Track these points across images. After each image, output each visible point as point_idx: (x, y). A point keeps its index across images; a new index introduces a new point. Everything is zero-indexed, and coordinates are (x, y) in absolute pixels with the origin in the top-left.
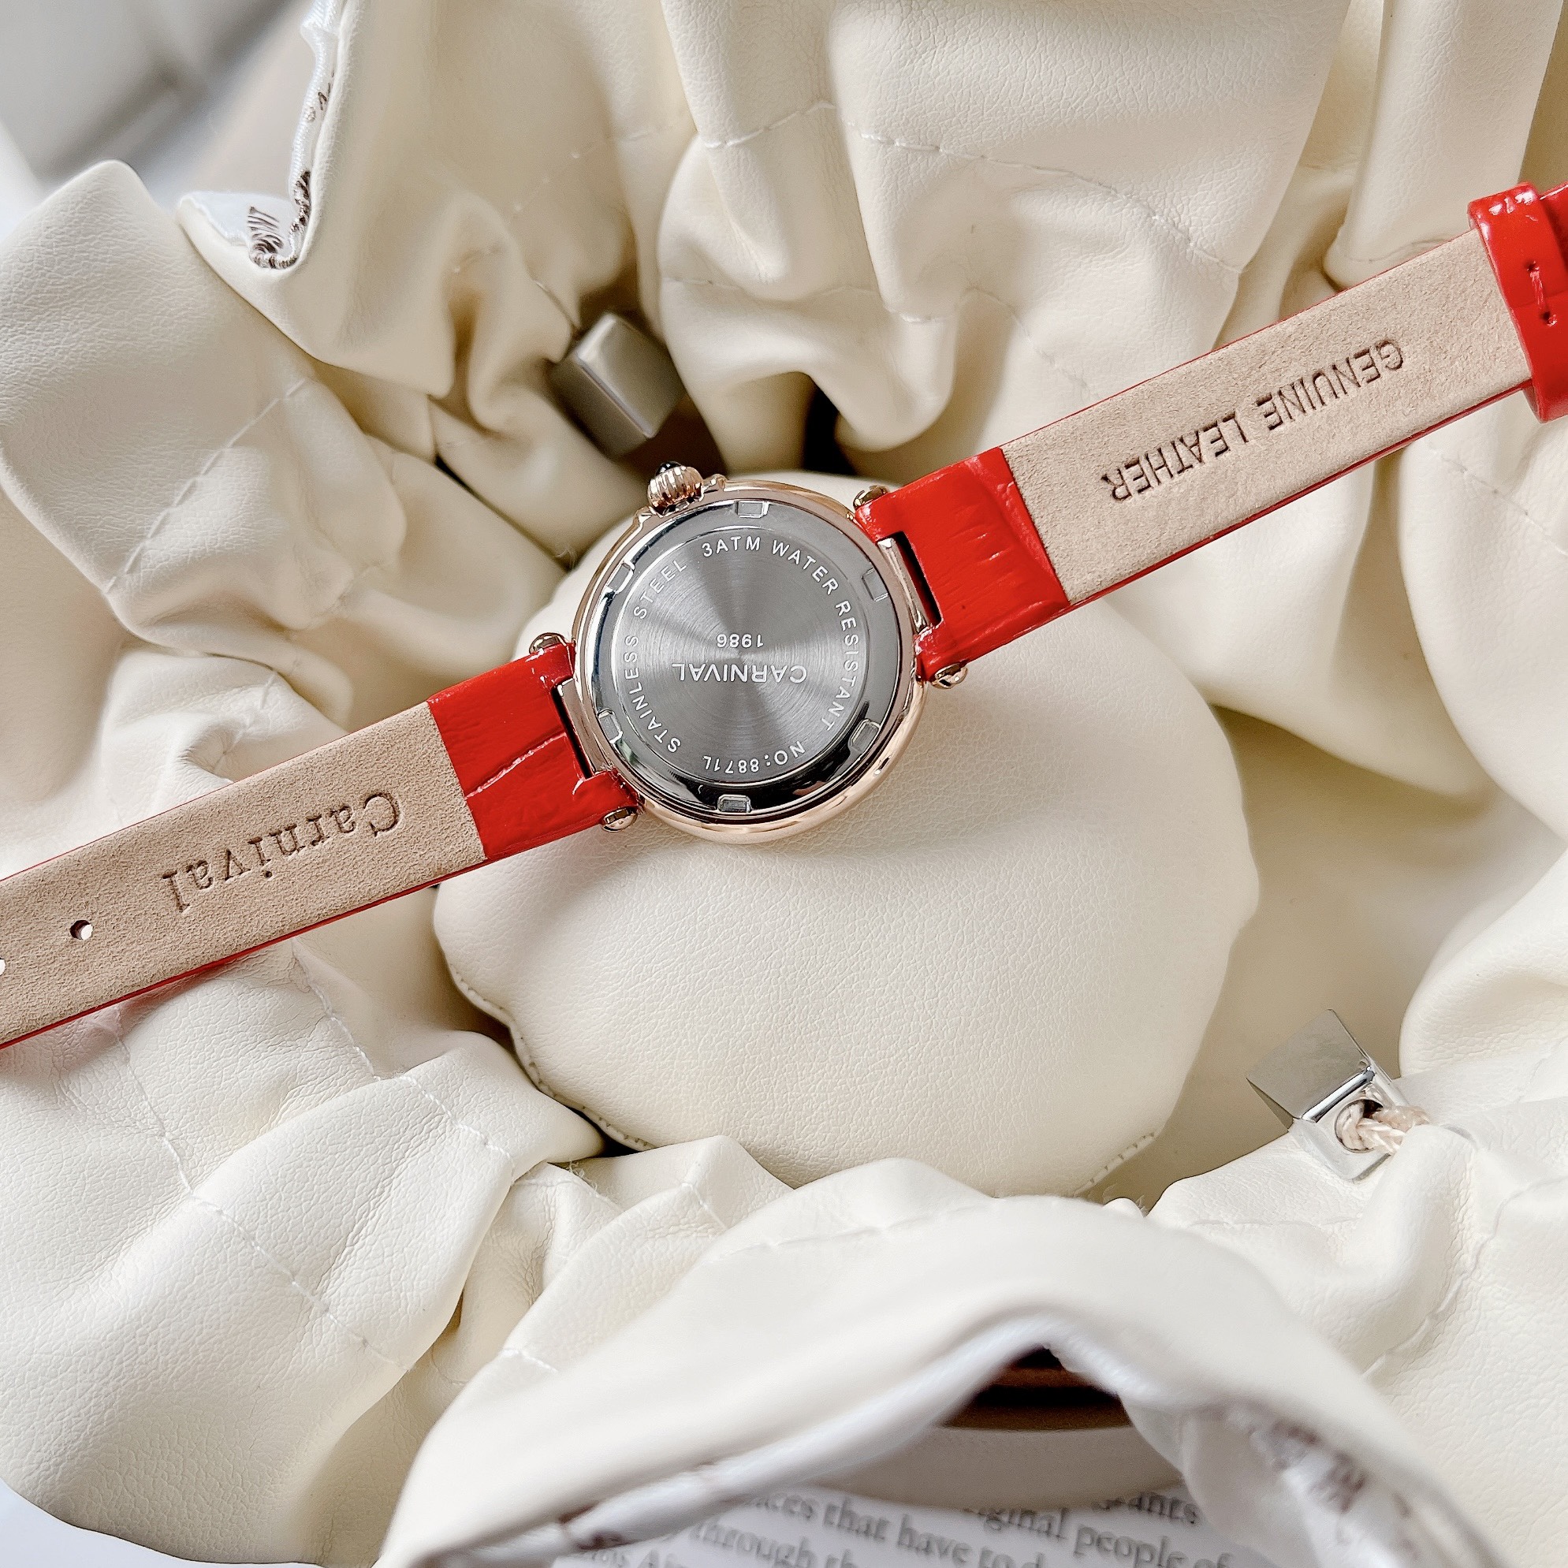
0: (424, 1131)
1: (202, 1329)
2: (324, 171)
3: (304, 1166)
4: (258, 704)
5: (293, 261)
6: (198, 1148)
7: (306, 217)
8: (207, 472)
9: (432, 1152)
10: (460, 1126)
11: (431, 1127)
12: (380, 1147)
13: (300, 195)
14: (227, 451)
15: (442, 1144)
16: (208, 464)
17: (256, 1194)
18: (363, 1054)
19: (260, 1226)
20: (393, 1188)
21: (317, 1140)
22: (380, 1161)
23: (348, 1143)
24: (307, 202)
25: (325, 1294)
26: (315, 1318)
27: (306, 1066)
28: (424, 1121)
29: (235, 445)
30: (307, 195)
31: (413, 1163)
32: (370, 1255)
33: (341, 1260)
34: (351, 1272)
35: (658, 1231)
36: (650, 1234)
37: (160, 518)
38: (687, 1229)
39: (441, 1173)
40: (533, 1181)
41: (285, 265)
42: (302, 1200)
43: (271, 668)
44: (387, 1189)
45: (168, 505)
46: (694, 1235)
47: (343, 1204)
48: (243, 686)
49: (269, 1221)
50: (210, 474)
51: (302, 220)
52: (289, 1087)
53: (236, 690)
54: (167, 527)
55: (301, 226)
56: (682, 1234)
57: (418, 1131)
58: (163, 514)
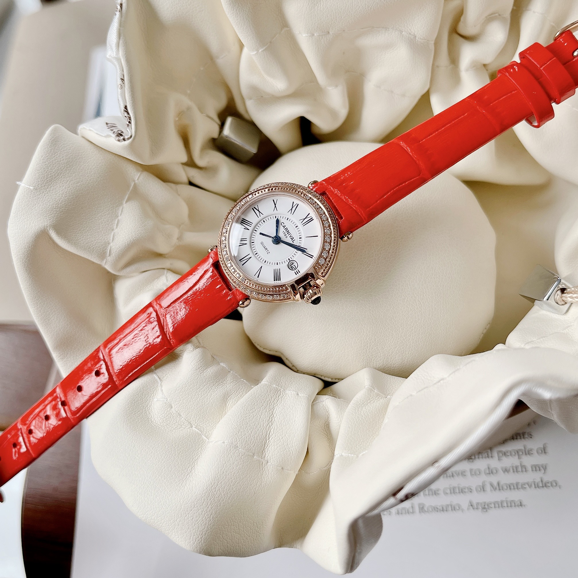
0: (277, 397)
1: (232, 481)
2: (131, 104)
3: (245, 419)
4: (165, 281)
5: (131, 137)
6: (205, 427)
7: (130, 121)
8: (121, 215)
9: (282, 402)
10: (287, 392)
11: (279, 395)
12: (266, 406)
13: (126, 114)
14: (125, 205)
15: (284, 399)
16: (120, 212)
17: (233, 433)
18: (245, 381)
19: (238, 443)
20: (275, 417)
21: (246, 410)
22: (267, 410)
23: (256, 408)
24: (129, 116)
25: (265, 458)
26: (265, 466)
27: (230, 389)
28: (276, 394)
29: (126, 202)
30: (128, 114)
31: (278, 407)
32: (276, 440)
33: (267, 445)
34: (271, 448)
35: (364, 404)
36: (363, 405)
37: (112, 235)
38: (373, 400)
39: (288, 408)
40: (317, 402)
41: (128, 139)
42: (248, 430)
43: (164, 269)
44: (273, 418)
45: (113, 230)
46: (376, 401)
47: (261, 427)
48: (158, 278)
49: (241, 440)
50: (122, 215)
51: (129, 122)
52: (227, 397)
53: (156, 280)
54: (116, 237)
55: (129, 124)
56: (372, 402)
57: (275, 397)
58: (113, 233)
